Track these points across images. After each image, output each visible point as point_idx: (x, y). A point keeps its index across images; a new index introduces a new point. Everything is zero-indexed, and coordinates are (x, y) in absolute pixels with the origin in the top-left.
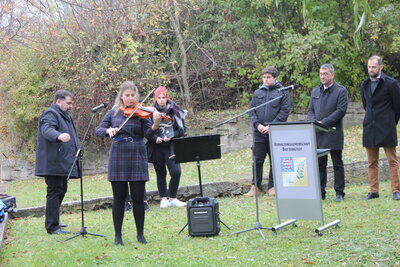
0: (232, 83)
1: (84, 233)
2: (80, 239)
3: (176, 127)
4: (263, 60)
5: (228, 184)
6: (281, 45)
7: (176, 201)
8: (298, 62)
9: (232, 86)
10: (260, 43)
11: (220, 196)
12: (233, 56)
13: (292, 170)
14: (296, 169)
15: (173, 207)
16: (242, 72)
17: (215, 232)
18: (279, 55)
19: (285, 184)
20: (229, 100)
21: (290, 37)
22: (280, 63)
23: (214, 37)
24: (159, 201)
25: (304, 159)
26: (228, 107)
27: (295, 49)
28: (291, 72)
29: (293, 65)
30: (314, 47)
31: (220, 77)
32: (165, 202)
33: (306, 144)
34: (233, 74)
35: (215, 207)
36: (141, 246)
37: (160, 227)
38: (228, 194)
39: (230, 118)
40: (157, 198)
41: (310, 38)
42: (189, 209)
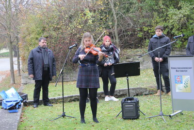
0: (140, 35)
1: (64, 116)
2: (62, 119)
3: (115, 58)
4: (157, 23)
5: (142, 89)
6: (167, 15)
7: (113, 98)
8: (176, 24)
9: (140, 36)
10: (156, 14)
11: (137, 95)
12: (141, 21)
13: (181, 82)
14: (184, 82)
15: (111, 101)
16: (146, 29)
17: (137, 117)
18: (165, 20)
19: (177, 91)
20: (138, 43)
21: (171, 11)
22: (166, 24)
23: (131, 10)
24: (104, 98)
25: (189, 76)
26: (138, 47)
27: (174, 17)
28: (171, 29)
29: (173, 25)
30: (184, 16)
31: (134, 31)
32: (107, 98)
33: (190, 68)
34: (141, 30)
35: (137, 103)
36: (96, 124)
37: (105, 113)
38: (141, 94)
39: (139, 53)
40: (103, 96)
41: (182, 11)
42: (122, 104)
